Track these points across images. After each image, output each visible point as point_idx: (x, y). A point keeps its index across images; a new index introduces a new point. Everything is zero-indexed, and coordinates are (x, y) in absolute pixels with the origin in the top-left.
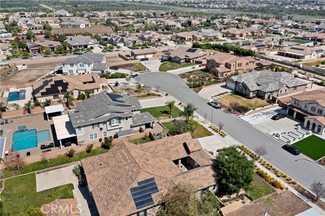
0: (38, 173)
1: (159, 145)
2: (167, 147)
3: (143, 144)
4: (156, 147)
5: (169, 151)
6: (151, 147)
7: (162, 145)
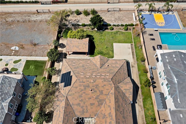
0: (131, 45)
1: (110, 110)
2: (107, 117)
3: (113, 95)
4: (109, 106)
5: (103, 118)
6: (110, 102)
7: (110, 113)
